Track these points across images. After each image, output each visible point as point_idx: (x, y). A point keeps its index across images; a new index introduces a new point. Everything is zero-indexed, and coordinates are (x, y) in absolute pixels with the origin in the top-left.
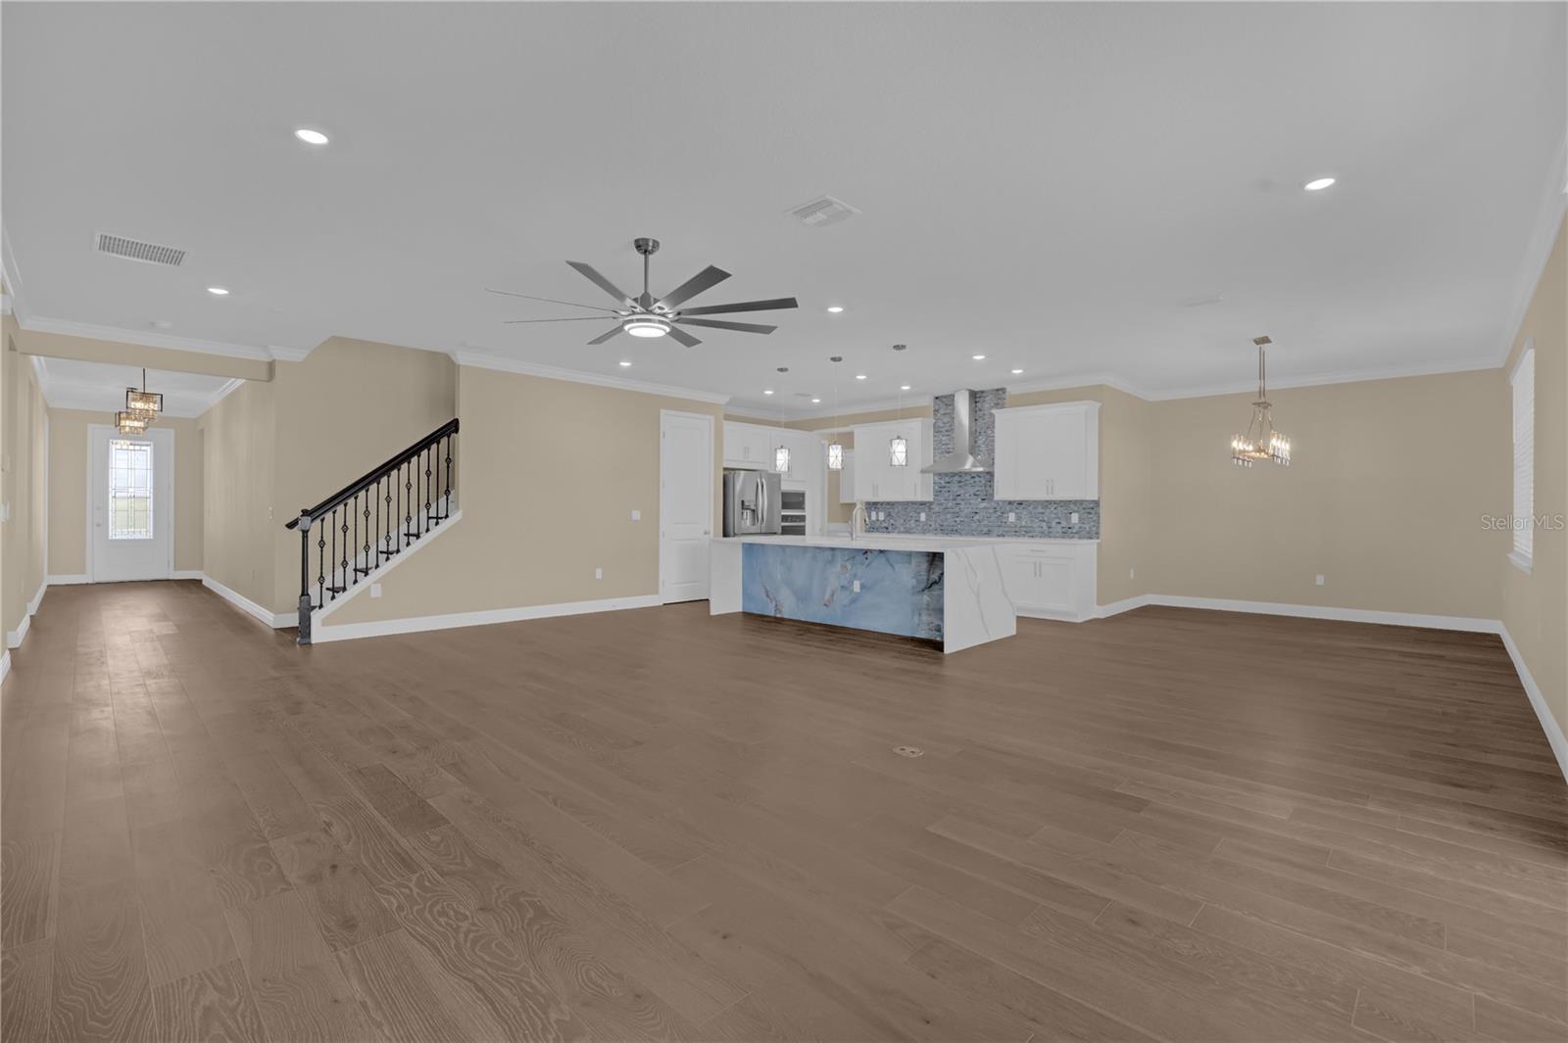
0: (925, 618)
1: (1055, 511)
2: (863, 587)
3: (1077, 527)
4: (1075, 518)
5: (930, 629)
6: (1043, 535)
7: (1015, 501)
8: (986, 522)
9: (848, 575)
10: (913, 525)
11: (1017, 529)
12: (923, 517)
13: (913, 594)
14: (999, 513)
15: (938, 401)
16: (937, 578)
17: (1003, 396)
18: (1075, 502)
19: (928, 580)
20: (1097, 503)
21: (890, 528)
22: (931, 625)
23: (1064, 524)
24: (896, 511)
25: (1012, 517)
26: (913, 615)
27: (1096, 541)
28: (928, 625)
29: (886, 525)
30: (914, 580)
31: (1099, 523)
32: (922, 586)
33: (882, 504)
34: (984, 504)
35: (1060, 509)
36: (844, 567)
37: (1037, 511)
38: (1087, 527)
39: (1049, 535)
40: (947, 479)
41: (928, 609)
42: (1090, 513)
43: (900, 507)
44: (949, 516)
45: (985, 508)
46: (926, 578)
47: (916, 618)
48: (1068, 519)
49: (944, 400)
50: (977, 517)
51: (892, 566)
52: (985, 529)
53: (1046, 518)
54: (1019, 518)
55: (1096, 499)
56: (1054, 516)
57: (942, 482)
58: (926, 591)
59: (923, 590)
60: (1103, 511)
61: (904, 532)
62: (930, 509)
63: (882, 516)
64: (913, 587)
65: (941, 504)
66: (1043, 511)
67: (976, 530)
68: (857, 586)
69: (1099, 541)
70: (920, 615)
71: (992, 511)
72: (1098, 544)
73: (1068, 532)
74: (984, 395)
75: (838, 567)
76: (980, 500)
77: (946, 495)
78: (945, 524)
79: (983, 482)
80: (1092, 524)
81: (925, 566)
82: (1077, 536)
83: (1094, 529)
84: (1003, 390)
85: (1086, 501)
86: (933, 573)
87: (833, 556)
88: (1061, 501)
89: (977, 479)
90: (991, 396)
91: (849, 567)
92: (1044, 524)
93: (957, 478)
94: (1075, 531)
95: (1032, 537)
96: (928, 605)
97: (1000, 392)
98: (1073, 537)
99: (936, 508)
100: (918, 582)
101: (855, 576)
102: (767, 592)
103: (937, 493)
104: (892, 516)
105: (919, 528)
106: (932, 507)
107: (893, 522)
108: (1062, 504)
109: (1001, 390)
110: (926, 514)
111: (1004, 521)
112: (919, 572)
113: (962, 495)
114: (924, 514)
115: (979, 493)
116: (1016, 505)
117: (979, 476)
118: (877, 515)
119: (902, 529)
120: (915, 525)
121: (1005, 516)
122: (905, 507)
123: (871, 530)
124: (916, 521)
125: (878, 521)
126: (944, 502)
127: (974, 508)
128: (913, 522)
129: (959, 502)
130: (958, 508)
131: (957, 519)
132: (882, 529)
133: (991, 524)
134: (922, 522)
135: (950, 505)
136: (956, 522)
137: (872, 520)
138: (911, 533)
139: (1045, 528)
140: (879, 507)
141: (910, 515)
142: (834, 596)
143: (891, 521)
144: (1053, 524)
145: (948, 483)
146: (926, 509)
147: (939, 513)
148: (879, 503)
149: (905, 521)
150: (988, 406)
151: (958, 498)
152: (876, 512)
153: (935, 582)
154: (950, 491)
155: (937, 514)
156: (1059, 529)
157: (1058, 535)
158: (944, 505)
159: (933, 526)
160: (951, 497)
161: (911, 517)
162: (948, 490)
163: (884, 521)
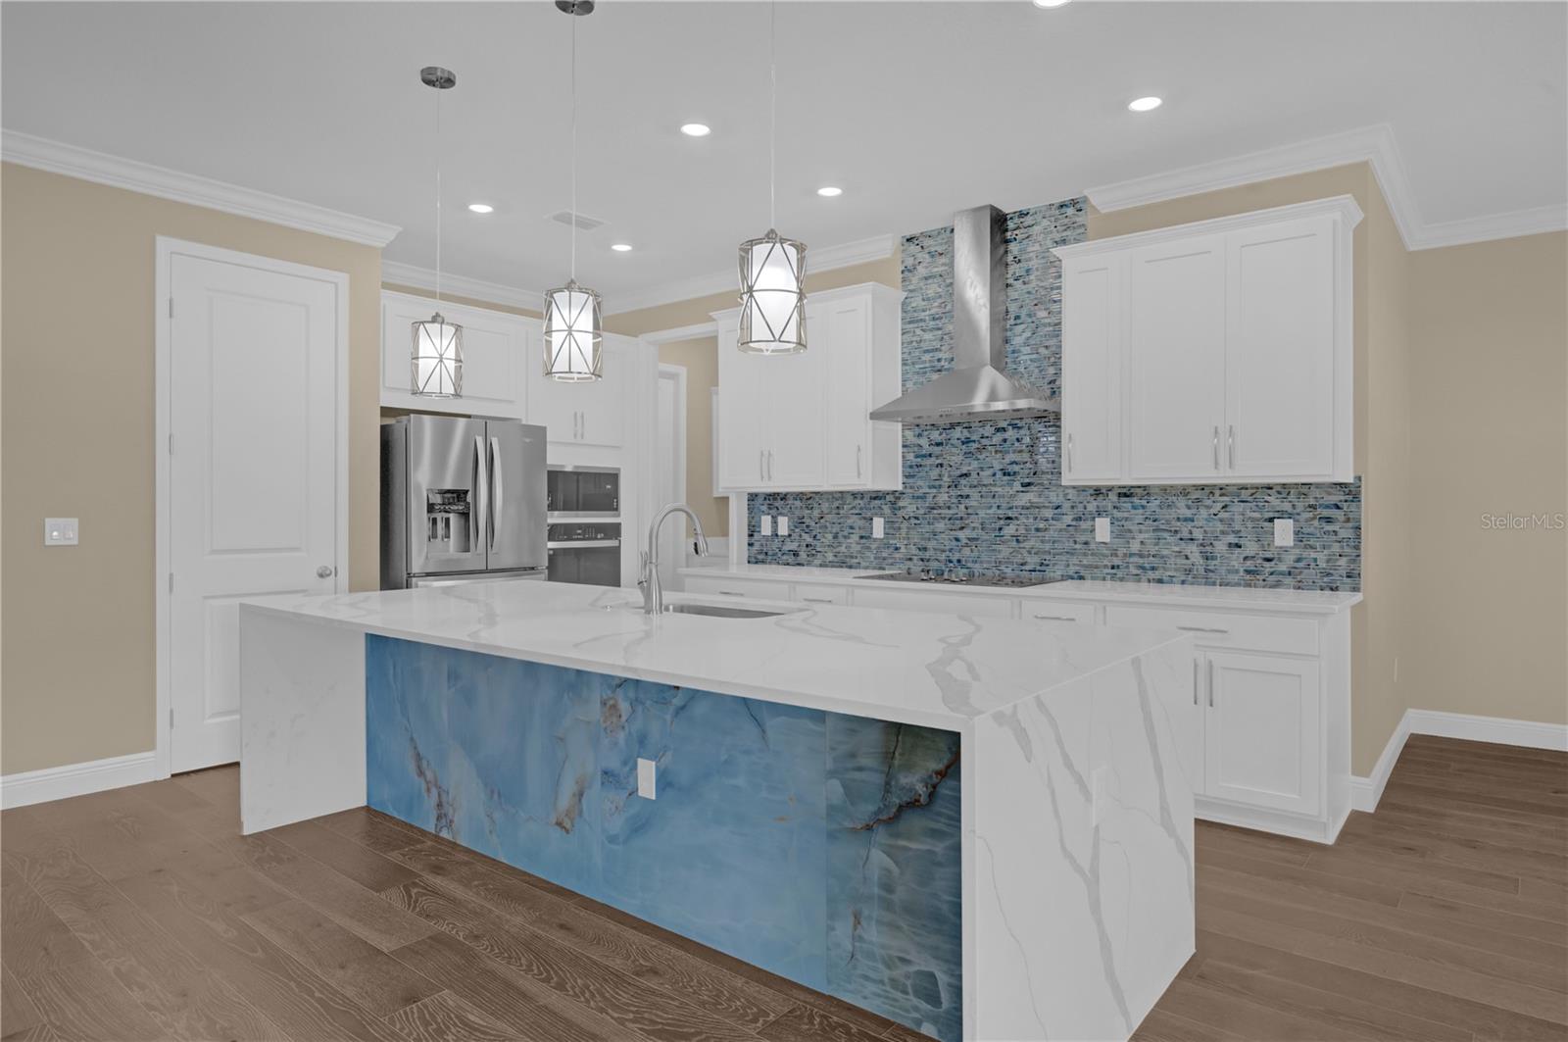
0: (873, 934)
1: (1223, 515)
2: (664, 782)
3: (1290, 558)
4: (1283, 533)
6: (1189, 576)
7: (1110, 489)
9: (621, 736)
10: (856, 548)
11: (1116, 561)
12: (878, 527)
13: (832, 835)
14: (1068, 519)
15: (913, 248)
16: (921, 789)
17: (1080, 219)
18: (1284, 489)
19: (887, 787)
20: (1351, 492)
21: (803, 555)
22: (900, 972)
23: (1251, 548)
24: (816, 513)
25: (1103, 529)
26: (832, 916)
27: (1346, 600)
29: (794, 546)
30: (835, 785)
31: (1357, 548)
32: (867, 810)
33: (784, 497)
35: (1238, 508)
36: (609, 709)
37: (1172, 514)
38: (1321, 557)
39: (1208, 577)
40: (936, 436)
41: (888, 906)
42: (1329, 520)
43: (825, 506)
44: (940, 526)
45: (1033, 505)
46: (878, 779)
47: (843, 929)
48: (1263, 535)
49: (927, 242)
50: (1010, 530)
51: (759, 724)
52: (1033, 561)
53: (1198, 534)
54: (1121, 531)
55: (1350, 480)
56: (1220, 527)
57: (924, 442)
58: (881, 835)
59: (869, 828)
60: (1372, 511)
61: (831, 564)
62: (895, 508)
63: (784, 525)
64: (832, 809)
65: (923, 497)
66: (1188, 513)
67: (1008, 562)
68: (647, 778)
69: (1358, 597)
70: (857, 919)
71: (1050, 512)
72: (1358, 611)
73: (1262, 572)
74: (1028, 220)
76: (1017, 486)
77: (934, 473)
78: (931, 545)
79: (1027, 440)
80: (1336, 548)
82: (1288, 580)
83: (1343, 562)
84: (1080, 201)
85: (1318, 486)
86: (908, 767)
88: (1244, 488)
89: (1011, 434)
90: (1045, 223)
91: (623, 706)
92: (1193, 550)
93: (958, 433)
94: (1283, 568)
95: (1160, 581)
96: (890, 887)
97: (1070, 211)
98: (1277, 585)
99: (909, 507)
100: (851, 793)
101: (641, 745)
102: (419, 757)
103: (911, 471)
104: (808, 526)
105: (868, 554)
106: (901, 504)
107: (808, 539)
108: (1245, 494)
109: (1074, 202)
110: (885, 522)
111: (1082, 538)
112: (853, 755)
113: (974, 475)
114: (882, 520)
115: (1016, 468)
116: (1113, 497)
117: (1015, 427)
118: (775, 522)
119: (830, 557)
120: (858, 548)
121: (1084, 525)
122: (836, 504)
123: (760, 557)
124: (862, 537)
125: (777, 535)
126: (928, 490)
127: (1004, 505)
128: (855, 538)
129: (966, 491)
130: (962, 507)
131: (961, 535)
132: (785, 557)
133: (1047, 547)
134: (875, 540)
135: (943, 498)
136: (957, 540)
137: (763, 534)
138: (850, 567)
139: (1196, 557)
140: (779, 503)
141: (850, 522)
142: (584, 801)
143: (805, 536)
144: (1221, 547)
145: (938, 444)
146: (887, 510)
147: (916, 518)
148: (778, 494)
149: (835, 537)
150: (1037, 247)
151: (963, 481)
152: (773, 517)
153: (913, 804)
154: (941, 465)
155: (913, 521)
156: (1236, 560)
157: (1235, 578)
158: (930, 499)
159: (903, 550)
160: (945, 479)
161: (852, 528)
162: (939, 461)
163: (790, 535)
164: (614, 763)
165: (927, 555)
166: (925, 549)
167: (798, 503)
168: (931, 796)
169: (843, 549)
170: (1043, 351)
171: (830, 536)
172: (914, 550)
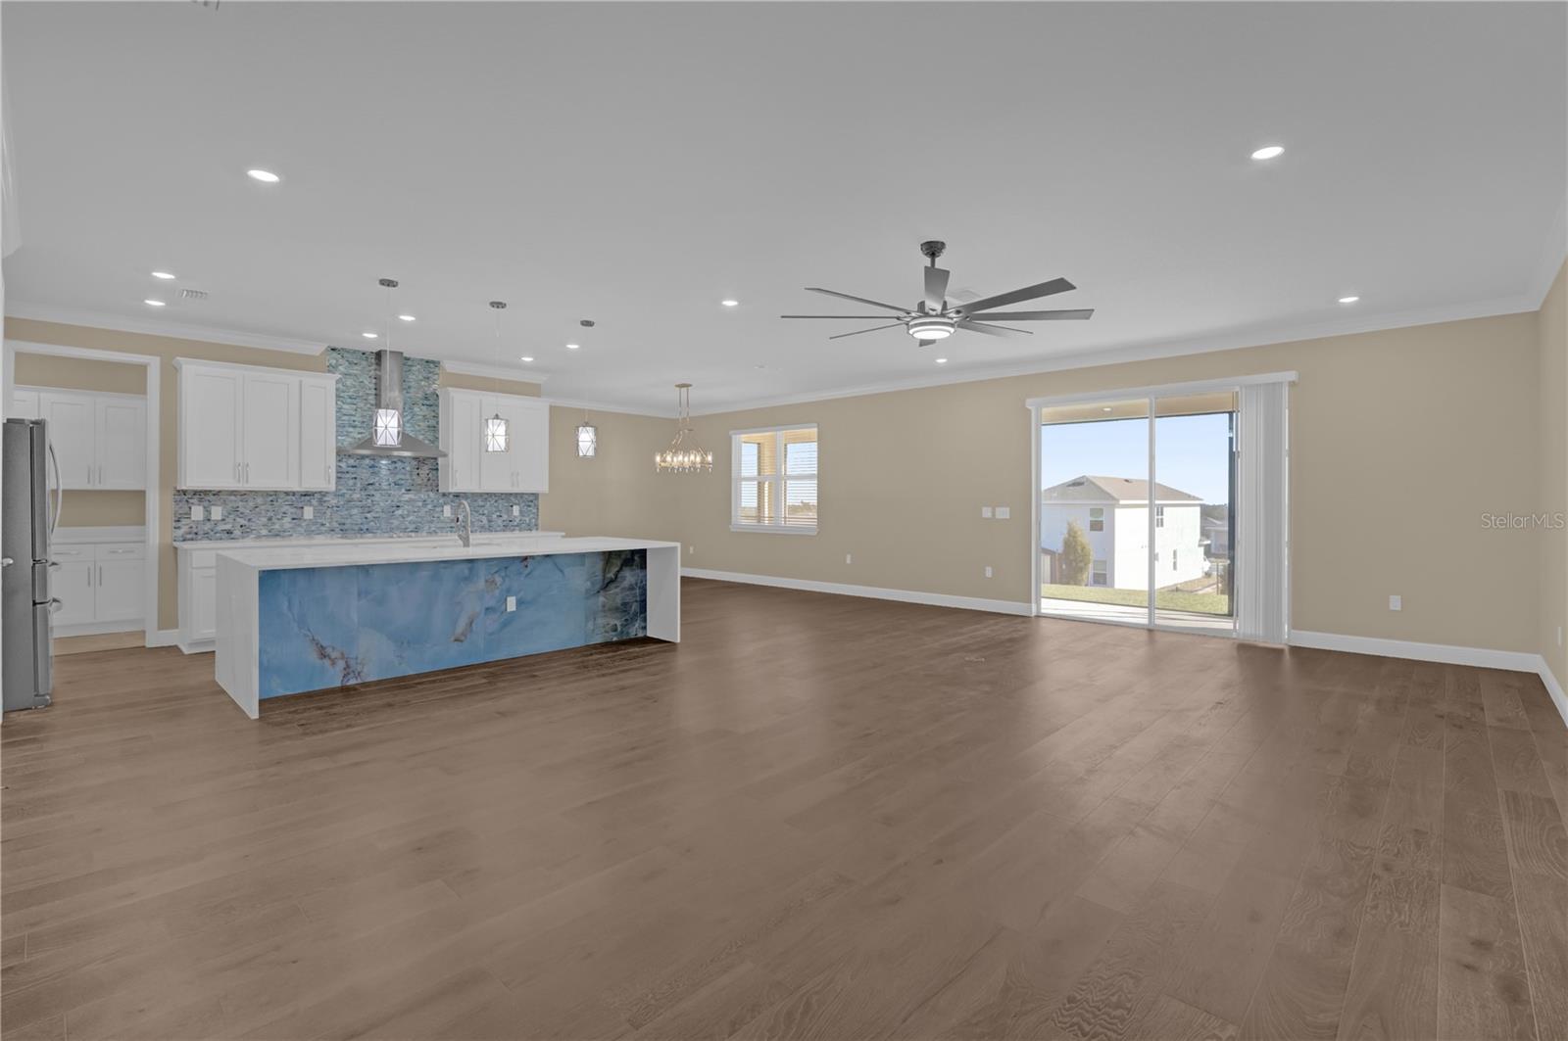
0: (600, 621)
1: (496, 504)
2: (519, 603)
3: (517, 520)
4: (516, 510)
5: (606, 632)
6: (483, 529)
7: (450, 493)
8: (411, 518)
9: (497, 592)
10: (288, 525)
11: (453, 524)
12: (308, 513)
13: (587, 598)
14: (430, 507)
15: (335, 354)
16: (613, 576)
17: (438, 370)
18: (516, 495)
19: (604, 579)
20: (536, 496)
21: (237, 532)
23: (505, 517)
24: (251, 504)
25: (447, 511)
26: (587, 622)
27: (535, 533)
28: (604, 627)
29: (228, 527)
30: (589, 583)
31: (538, 515)
32: (598, 587)
33: (217, 493)
34: (407, 497)
35: (500, 501)
36: (490, 582)
37: (476, 504)
38: (527, 519)
39: (490, 529)
40: (351, 462)
41: (604, 611)
42: (529, 506)
43: (259, 500)
44: (355, 510)
45: (410, 501)
46: (601, 578)
47: (590, 625)
48: (509, 512)
50: (400, 512)
51: (561, 571)
52: (412, 527)
53: (486, 512)
54: (455, 511)
55: (536, 492)
56: (494, 509)
57: (348, 465)
59: (599, 592)
60: (542, 503)
61: (268, 536)
62: (321, 502)
63: (217, 513)
64: (587, 591)
65: (343, 495)
66: (481, 503)
67: (398, 528)
68: (511, 604)
71: (420, 504)
73: (508, 526)
74: (410, 363)
75: (481, 584)
76: (403, 491)
77: (351, 482)
78: (348, 522)
79: (408, 469)
80: (532, 516)
81: (600, 565)
83: (534, 520)
84: (436, 364)
85: (527, 494)
86: (609, 572)
87: (471, 570)
89: (399, 465)
90: (418, 366)
91: (498, 579)
92: (485, 518)
96: (604, 606)
98: (514, 530)
99: (333, 500)
100: (593, 584)
101: (509, 592)
102: (321, 649)
103: (337, 481)
104: (242, 513)
105: (299, 529)
106: (326, 499)
107: (243, 522)
108: (503, 497)
109: (433, 362)
110: (314, 510)
111: (436, 515)
112: (594, 573)
113: (377, 484)
114: (312, 508)
115: (403, 482)
116: (451, 496)
117: (402, 461)
118: (207, 511)
119: (264, 532)
120: (291, 525)
121: (438, 509)
122: (271, 498)
123: (189, 536)
124: (294, 519)
125: (209, 520)
126: (345, 491)
127: (395, 500)
128: (287, 519)
129: (373, 492)
130: (369, 501)
131: (368, 515)
132: (218, 535)
133: (419, 520)
134: (305, 520)
135: (356, 496)
136: (366, 518)
137: (193, 519)
138: (283, 537)
139: (485, 521)
140: (211, 498)
141: (283, 510)
142: (474, 625)
143: (238, 519)
144: (494, 516)
145: (353, 467)
146: (314, 502)
147: (338, 507)
148: (210, 491)
149: (270, 519)
150: (414, 377)
151: (370, 487)
152: (204, 507)
153: (612, 581)
154: (355, 478)
155: (335, 509)
156: (500, 522)
157: (498, 529)
158: (347, 496)
159: (328, 525)
160: (359, 485)
161: (285, 513)
162: (354, 476)
163: (223, 520)
164: (492, 603)
165: (345, 527)
166: (344, 524)
167: (233, 498)
168: (616, 577)
169: (277, 527)
170: (418, 428)
171: (265, 520)
172: (335, 525)
